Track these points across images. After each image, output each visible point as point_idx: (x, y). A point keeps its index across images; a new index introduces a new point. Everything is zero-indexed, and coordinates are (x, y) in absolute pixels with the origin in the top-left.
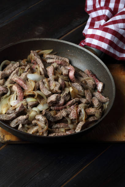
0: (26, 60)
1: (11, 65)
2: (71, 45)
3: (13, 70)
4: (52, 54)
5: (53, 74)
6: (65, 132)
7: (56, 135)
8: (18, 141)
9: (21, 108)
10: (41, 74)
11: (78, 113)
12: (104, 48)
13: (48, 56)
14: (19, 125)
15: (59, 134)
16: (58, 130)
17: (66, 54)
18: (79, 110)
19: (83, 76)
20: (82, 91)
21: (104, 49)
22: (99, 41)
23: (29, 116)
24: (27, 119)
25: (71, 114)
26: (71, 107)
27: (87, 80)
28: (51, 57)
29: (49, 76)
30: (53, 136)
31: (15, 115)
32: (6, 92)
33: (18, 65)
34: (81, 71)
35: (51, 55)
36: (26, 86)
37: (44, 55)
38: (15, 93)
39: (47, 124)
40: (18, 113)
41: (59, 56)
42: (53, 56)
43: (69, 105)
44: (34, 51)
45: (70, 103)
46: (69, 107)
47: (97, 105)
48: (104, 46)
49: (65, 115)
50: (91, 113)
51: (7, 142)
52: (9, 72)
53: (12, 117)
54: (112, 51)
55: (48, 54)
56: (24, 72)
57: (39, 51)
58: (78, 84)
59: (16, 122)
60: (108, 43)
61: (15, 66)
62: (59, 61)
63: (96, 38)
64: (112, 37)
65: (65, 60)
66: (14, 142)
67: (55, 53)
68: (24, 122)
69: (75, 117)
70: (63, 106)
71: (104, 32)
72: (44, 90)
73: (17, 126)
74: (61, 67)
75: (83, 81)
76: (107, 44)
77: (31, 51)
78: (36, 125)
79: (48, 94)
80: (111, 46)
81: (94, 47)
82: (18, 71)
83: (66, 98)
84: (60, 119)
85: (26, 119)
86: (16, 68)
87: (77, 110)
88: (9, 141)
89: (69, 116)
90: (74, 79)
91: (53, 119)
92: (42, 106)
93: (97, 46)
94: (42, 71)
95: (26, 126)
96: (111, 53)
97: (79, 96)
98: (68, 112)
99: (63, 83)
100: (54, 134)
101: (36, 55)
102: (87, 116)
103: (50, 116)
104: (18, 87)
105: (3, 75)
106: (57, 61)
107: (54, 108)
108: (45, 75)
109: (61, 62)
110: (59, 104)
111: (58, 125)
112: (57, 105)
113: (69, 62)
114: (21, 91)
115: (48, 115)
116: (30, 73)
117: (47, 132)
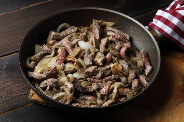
0: (88, 28)
1: (69, 29)
2: (134, 22)
3: (68, 34)
4: (115, 28)
5: (104, 47)
6: (90, 105)
7: (79, 106)
8: (44, 103)
9: (53, 70)
10: (92, 44)
11: (110, 90)
12: (167, 32)
13: (110, 29)
14: (47, 87)
15: (83, 106)
16: (85, 102)
17: (129, 31)
18: (112, 87)
19: (137, 56)
20: (127, 69)
21: (167, 34)
22: (164, 24)
23: (59, 80)
25: (103, 90)
26: (107, 83)
27: (137, 61)
28: (112, 30)
29: (100, 47)
30: (76, 106)
31: (45, 75)
32: (50, 52)
33: (75, 31)
34: (138, 51)
36: (71, 51)
37: (106, 27)
38: (58, 56)
39: (73, 92)
40: (48, 75)
41: (122, 31)
42: (115, 30)
43: (106, 81)
44: (97, 21)
45: (107, 78)
46: (105, 82)
47: (134, 87)
48: (168, 30)
49: (96, 89)
50: (123, 93)
51: (34, 101)
52: (63, 35)
53: (43, 77)
54: (176, 37)
55: (111, 27)
56: (77, 38)
57: (103, 22)
58: (125, 62)
59: (45, 83)
60: (173, 28)
61: (71, 31)
62: (119, 35)
63: (162, 20)
64: (179, 22)
65: (126, 36)
66: (41, 102)
67: (118, 28)
68: (53, 85)
69: (106, 93)
70: (99, 79)
71: (172, 16)
72: (86, 59)
73: (45, 87)
74: (118, 42)
75: (134, 61)
76: (171, 28)
77: (94, 20)
78: (63, 91)
79: (88, 64)
80: (176, 32)
81: (157, 29)
82: (73, 36)
83: (106, 72)
84: (90, 91)
85: (55, 83)
86: (72, 33)
87: (110, 86)
88: (36, 100)
89: (101, 91)
90: (124, 57)
91: (81, 89)
92: (78, 75)
93: (160, 28)
94: (94, 41)
95: (54, 89)
96: (175, 39)
97: (121, 74)
98: (100, 86)
99: (110, 57)
100: (77, 104)
101: (97, 24)
102: (118, 95)
103: (79, 85)
104: (63, 51)
105: (55, 36)
106: (116, 35)
107: (91, 79)
108: (96, 46)
109: (120, 37)
110: (96, 76)
111: (86, 97)
112: (93, 77)
113: (128, 39)
114: (63, 55)
115: (76, 84)
116: (83, 41)
117: (71, 100)
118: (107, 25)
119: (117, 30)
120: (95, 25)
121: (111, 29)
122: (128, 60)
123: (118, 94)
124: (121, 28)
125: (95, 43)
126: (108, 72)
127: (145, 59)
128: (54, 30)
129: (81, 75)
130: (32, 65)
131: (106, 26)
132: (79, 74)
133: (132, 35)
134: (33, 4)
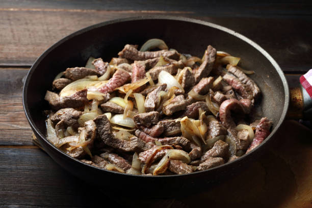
3: (154, 56)
4: (241, 71)
5: (197, 91)
10: (181, 82)
11: (155, 157)
13: (233, 69)
14: (59, 120)
16: (106, 164)
18: (162, 152)
20: (213, 138)
23: (82, 115)
24: (76, 118)
25: (145, 153)
31: (63, 100)
32: (101, 73)
33: (169, 55)
35: (238, 70)
36: (135, 80)
37: (228, 65)
39: (89, 140)
40: (68, 100)
41: (251, 79)
42: (240, 75)
44: (214, 49)
45: (168, 139)
46: (160, 143)
49: (133, 147)
55: (234, 66)
56: (162, 66)
57: (226, 55)
58: (218, 125)
59: (60, 114)
62: (239, 83)
65: (253, 88)
67: (248, 72)
69: (146, 160)
74: (231, 93)
77: (209, 47)
79: (147, 106)
81: (306, 87)
82: (158, 61)
83: (170, 128)
84: (123, 148)
85: (74, 117)
87: (160, 151)
89: (141, 154)
90: (223, 117)
91: (108, 139)
94: (185, 75)
95: (69, 129)
97: (196, 141)
98: (144, 147)
99: (194, 108)
101: (211, 55)
102: (165, 170)
103: (106, 131)
104: (122, 75)
105: (127, 52)
106: (234, 81)
107: (140, 133)
108: (185, 86)
109: (241, 87)
110: (149, 130)
111: (112, 157)
112: (146, 130)
113: (254, 95)
114: (118, 81)
115: (102, 126)
116: (169, 72)
117: (81, 152)
118: (231, 63)
119: (244, 75)
120: (208, 55)
121: (233, 71)
122: (229, 126)
123: (166, 168)
124: (254, 74)
125: (185, 80)
126: (174, 130)
127: (260, 132)
128: (136, 46)
129: (127, 121)
130: (60, 83)
131: (229, 63)
132: (124, 119)
133: (265, 91)
134: (148, 10)
